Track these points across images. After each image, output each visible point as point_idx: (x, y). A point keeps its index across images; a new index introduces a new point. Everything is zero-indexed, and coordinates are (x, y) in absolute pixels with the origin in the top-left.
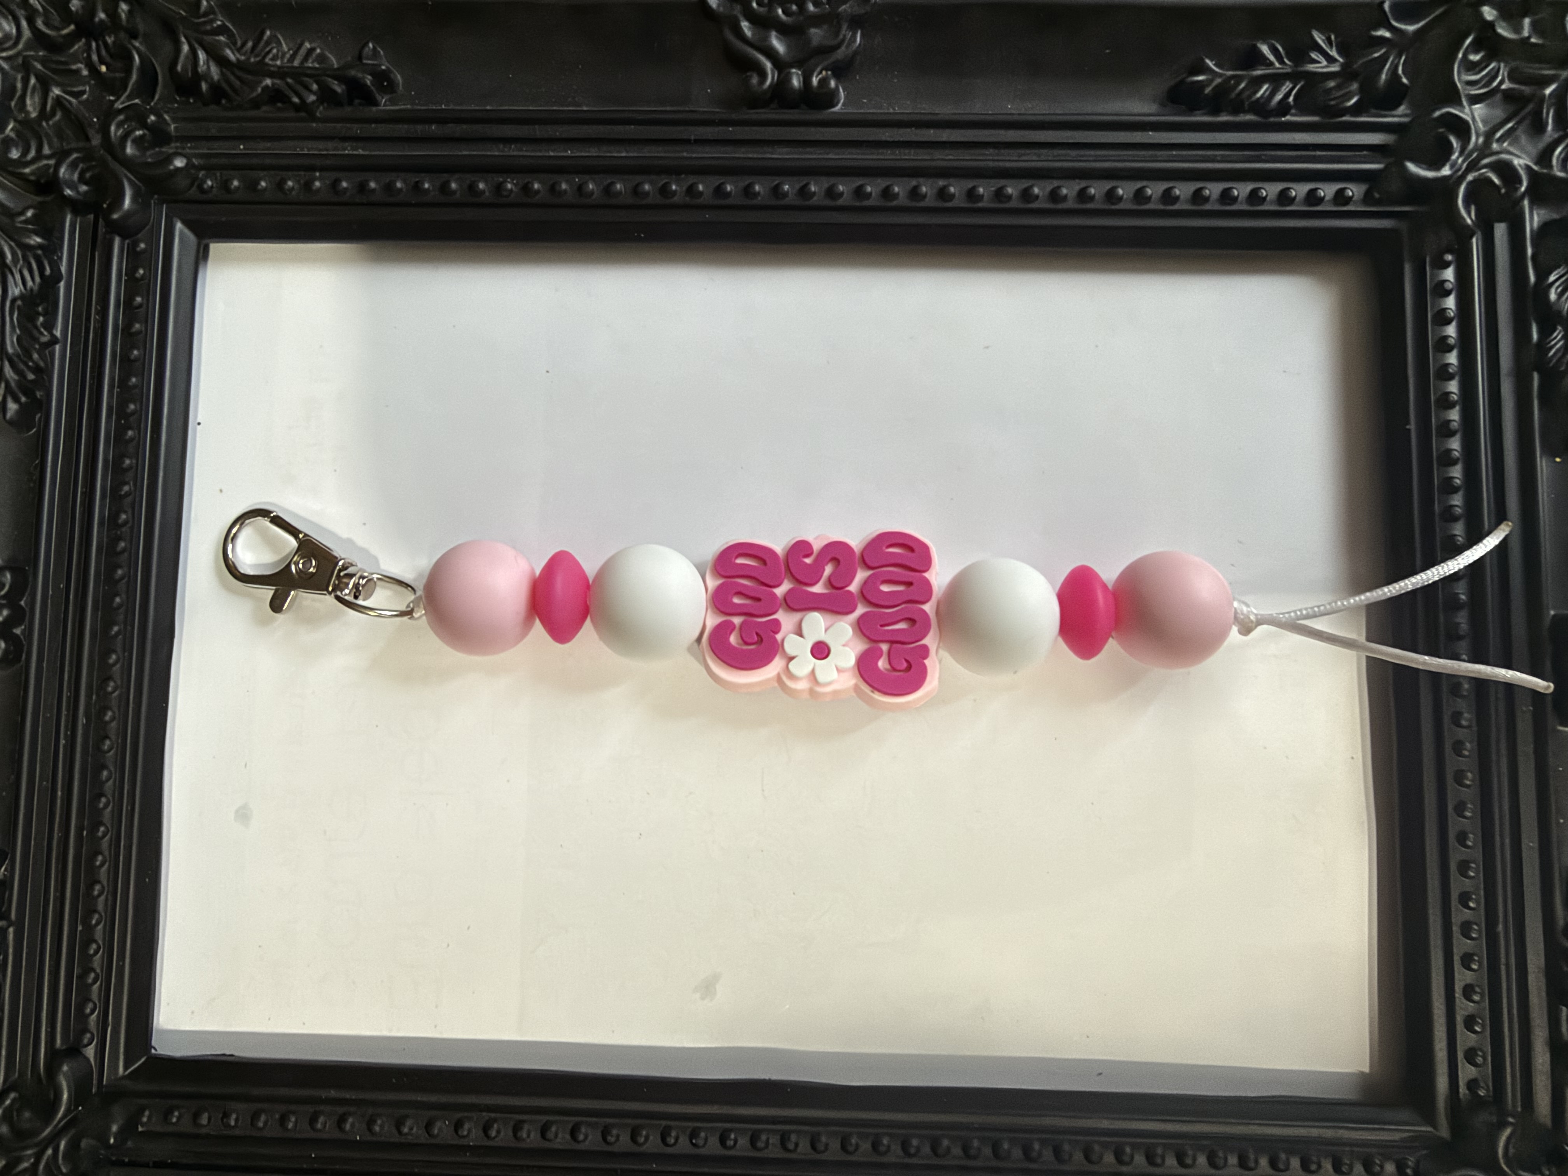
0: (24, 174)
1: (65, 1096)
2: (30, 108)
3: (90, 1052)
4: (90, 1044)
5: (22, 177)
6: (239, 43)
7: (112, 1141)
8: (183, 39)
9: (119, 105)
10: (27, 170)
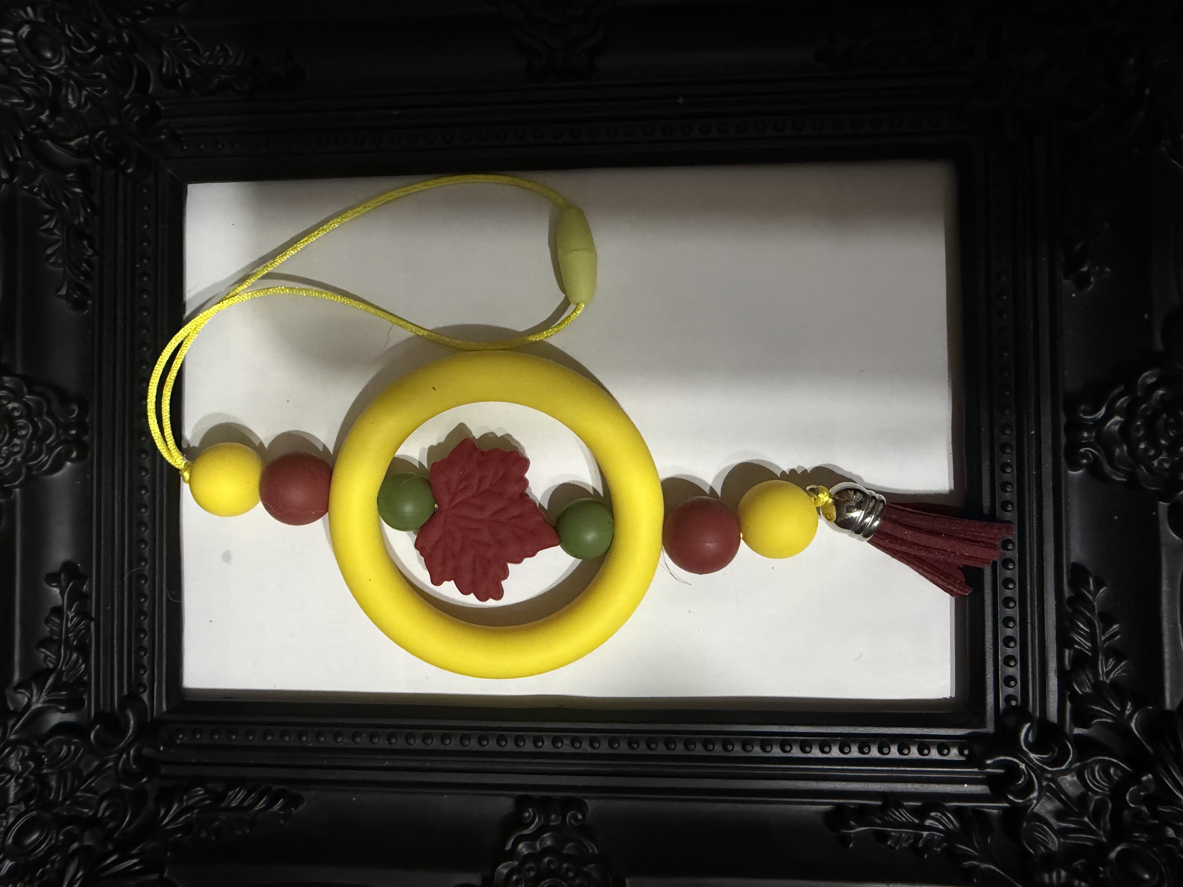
0: (69, 146)
1: (132, 723)
2: (71, 102)
3: (145, 697)
4: (144, 692)
5: (69, 148)
6: (201, 53)
7: (162, 748)
8: (165, 53)
9: (126, 97)
10: (72, 143)
